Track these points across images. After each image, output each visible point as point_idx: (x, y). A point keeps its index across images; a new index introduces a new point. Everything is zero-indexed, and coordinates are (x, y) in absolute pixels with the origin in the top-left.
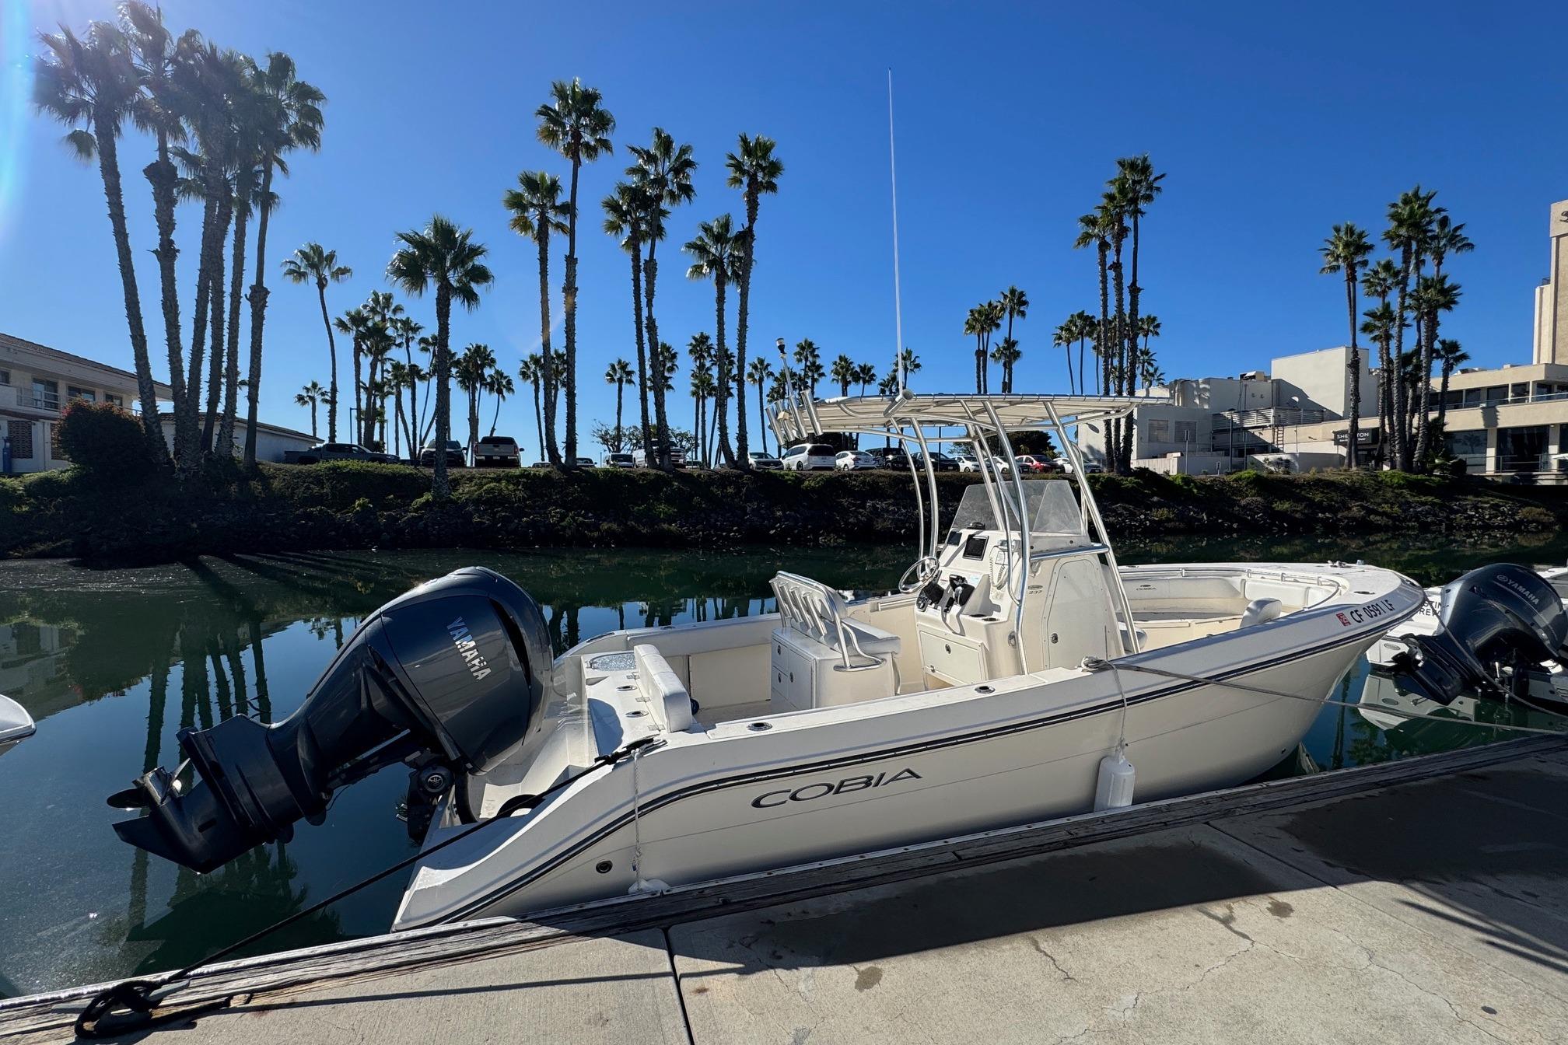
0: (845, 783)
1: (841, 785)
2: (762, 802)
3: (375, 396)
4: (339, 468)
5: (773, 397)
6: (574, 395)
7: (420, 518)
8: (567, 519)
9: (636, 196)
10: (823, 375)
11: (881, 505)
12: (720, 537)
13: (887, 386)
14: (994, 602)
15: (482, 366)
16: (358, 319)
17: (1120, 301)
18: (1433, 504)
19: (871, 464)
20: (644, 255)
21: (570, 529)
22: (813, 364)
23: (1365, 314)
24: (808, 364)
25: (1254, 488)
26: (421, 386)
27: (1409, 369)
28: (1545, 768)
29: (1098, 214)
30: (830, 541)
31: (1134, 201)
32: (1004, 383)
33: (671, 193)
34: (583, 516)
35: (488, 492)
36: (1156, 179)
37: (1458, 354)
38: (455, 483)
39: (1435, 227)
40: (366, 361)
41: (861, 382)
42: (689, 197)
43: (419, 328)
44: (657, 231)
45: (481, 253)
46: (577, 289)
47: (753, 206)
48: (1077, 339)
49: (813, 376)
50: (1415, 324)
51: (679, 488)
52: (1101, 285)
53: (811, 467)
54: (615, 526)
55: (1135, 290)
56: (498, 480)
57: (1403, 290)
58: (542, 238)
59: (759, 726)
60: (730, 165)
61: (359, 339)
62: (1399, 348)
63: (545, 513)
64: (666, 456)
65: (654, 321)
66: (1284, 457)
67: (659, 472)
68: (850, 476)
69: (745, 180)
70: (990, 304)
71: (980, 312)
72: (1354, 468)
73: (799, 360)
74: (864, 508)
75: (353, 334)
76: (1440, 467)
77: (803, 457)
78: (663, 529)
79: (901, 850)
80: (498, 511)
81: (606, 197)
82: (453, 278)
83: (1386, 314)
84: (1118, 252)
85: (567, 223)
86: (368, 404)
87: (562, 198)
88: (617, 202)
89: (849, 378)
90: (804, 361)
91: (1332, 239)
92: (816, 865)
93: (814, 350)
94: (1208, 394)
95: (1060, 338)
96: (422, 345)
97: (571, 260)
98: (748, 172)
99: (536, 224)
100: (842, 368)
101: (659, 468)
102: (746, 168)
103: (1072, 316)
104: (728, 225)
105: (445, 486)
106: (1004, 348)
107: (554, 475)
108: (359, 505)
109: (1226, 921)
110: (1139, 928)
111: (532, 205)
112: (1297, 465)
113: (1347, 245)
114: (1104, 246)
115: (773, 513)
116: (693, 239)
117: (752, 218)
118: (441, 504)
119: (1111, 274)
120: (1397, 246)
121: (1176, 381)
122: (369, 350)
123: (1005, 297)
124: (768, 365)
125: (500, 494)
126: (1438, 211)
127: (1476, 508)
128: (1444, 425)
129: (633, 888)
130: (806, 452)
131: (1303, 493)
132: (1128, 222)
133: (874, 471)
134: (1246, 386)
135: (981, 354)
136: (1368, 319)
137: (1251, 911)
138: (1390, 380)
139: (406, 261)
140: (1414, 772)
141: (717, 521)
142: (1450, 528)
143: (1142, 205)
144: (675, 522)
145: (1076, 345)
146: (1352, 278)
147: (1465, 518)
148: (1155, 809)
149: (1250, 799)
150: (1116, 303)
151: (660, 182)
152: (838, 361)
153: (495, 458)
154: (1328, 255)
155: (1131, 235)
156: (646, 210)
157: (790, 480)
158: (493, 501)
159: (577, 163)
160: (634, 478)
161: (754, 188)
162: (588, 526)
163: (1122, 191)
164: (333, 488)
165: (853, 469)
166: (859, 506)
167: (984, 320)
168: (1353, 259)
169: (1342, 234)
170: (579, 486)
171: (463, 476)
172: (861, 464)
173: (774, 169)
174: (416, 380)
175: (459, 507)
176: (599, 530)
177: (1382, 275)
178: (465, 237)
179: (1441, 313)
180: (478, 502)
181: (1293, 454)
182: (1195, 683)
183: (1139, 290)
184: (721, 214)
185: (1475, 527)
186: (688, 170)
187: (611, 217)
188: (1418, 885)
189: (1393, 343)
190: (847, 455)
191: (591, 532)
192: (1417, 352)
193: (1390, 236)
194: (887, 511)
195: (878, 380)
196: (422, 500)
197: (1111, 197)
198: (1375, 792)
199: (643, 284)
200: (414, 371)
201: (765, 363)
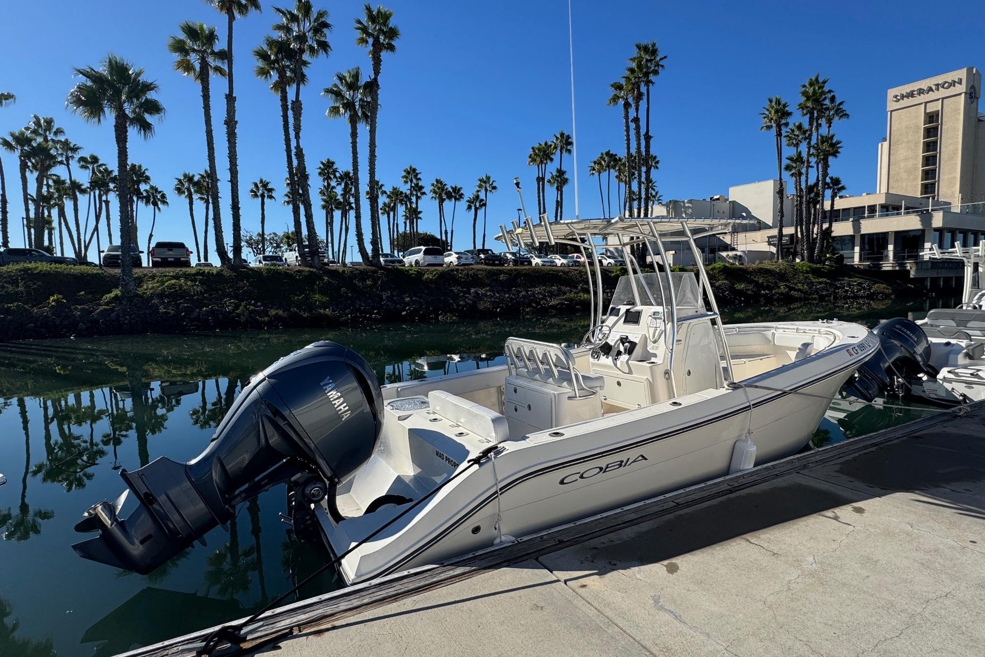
0: (609, 466)
1: (607, 467)
2: (565, 481)
3: (43, 207)
4: (29, 269)
5: (385, 210)
6: (239, 208)
7: (112, 310)
8: (241, 308)
9: (282, 47)
10: (424, 193)
11: (481, 291)
12: (365, 318)
13: (473, 203)
14: (651, 351)
15: (138, 182)
16: (21, 140)
17: (639, 144)
18: (826, 283)
19: (470, 261)
20: (291, 96)
21: (244, 315)
22: (417, 185)
23: (787, 158)
24: (413, 185)
25: (723, 275)
26: (82, 199)
27: (812, 195)
28: (948, 430)
29: (623, 82)
30: (447, 318)
31: (647, 74)
32: (557, 201)
33: (311, 49)
34: (253, 305)
35: (169, 287)
36: (661, 59)
37: (840, 186)
38: (140, 281)
39: (827, 102)
40: (32, 177)
41: (453, 199)
42: (326, 51)
43: (78, 148)
44: (301, 78)
45: (152, 89)
46: (236, 122)
47: (377, 62)
48: (606, 170)
49: (417, 195)
50: (815, 166)
51: (329, 282)
52: (625, 133)
53: (426, 263)
54: (281, 312)
55: (648, 138)
56: (177, 277)
57: (809, 143)
58: (203, 77)
59: (557, 434)
60: (357, 29)
61: (25, 157)
62: (807, 181)
63: (221, 303)
64: (316, 257)
65: (302, 150)
66: (739, 253)
67: (311, 269)
68: (457, 270)
69: (371, 40)
70: (546, 144)
71: (539, 149)
72: (780, 261)
73: (406, 182)
74: (470, 294)
75: (18, 153)
76: (829, 259)
77: (419, 256)
78: (320, 313)
79: (642, 503)
80: (180, 303)
81: (257, 48)
82: (128, 109)
83: (799, 159)
84: (637, 110)
85: (226, 68)
86: (36, 213)
87: (220, 45)
88: (266, 53)
89: (444, 197)
90: (409, 183)
91: (767, 107)
92: (599, 516)
93: (417, 174)
94: (690, 211)
95: (594, 169)
96: (81, 163)
97: (230, 99)
98: (372, 35)
99: (197, 67)
100: (439, 188)
101: (311, 266)
102: (370, 31)
103: (602, 154)
104: (358, 76)
105: (133, 283)
106: (557, 176)
107: (224, 273)
108: (53, 301)
109: (836, 518)
110: (795, 527)
111: (194, 50)
112: (746, 259)
113: (777, 112)
114: (627, 105)
115: (403, 299)
116: (329, 86)
117: (377, 72)
118: (129, 298)
119: (632, 126)
120: (806, 114)
121: (670, 201)
122: (35, 167)
123: (557, 138)
124: (382, 185)
125: (180, 289)
126: (830, 91)
127: (849, 285)
128: (832, 232)
129: (497, 541)
130: (422, 252)
131: (752, 277)
132: (643, 89)
133: (473, 266)
134: (714, 205)
135: (540, 179)
136: (789, 162)
137: (845, 512)
138: (801, 203)
139: (85, 93)
140: (886, 438)
141: (360, 306)
142: (836, 298)
143: (652, 77)
144: (328, 308)
145: (605, 175)
146: (779, 134)
147: (844, 292)
148: (767, 468)
149: (812, 458)
150: (636, 146)
151: (302, 38)
152: (435, 183)
153: (169, 259)
154: (765, 118)
155: (645, 98)
156: (291, 61)
157: (413, 274)
158: (175, 295)
159: (232, 18)
160: (291, 275)
161: (378, 48)
162: (259, 313)
163: (639, 66)
164: (27, 287)
165: (457, 265)
166: (465, 293)
167: (542, 155)
168: (780, 122)
169: (773, 104)
170: (247, 281)
171: (145, 275)
172: (463, 261)
173: (392, 33)
174: (78, 193)
175: (145, 300)
176: (268, 315)
177: (797, 133)
178: (138, 74)
179: (831, 159)
180: (162, 295)
181: (743, 252)
182: (784, 393)
183: (651, 137)
184: (352, 67)
185: (849, 298)
186: (325, 30)
187: (261, 64)
188: (917, 492)
189: (803, 178)
190: (452, 254)
191: (261, 317)
192: (817, 184)
193: (802, 107)
194: (486, 295)
195: (466, 198)
196: (112, 295)
197: (632, 71)
198: (873, 449)
199: (291, 120)
200: (76, 186)
201: (380, 184)
